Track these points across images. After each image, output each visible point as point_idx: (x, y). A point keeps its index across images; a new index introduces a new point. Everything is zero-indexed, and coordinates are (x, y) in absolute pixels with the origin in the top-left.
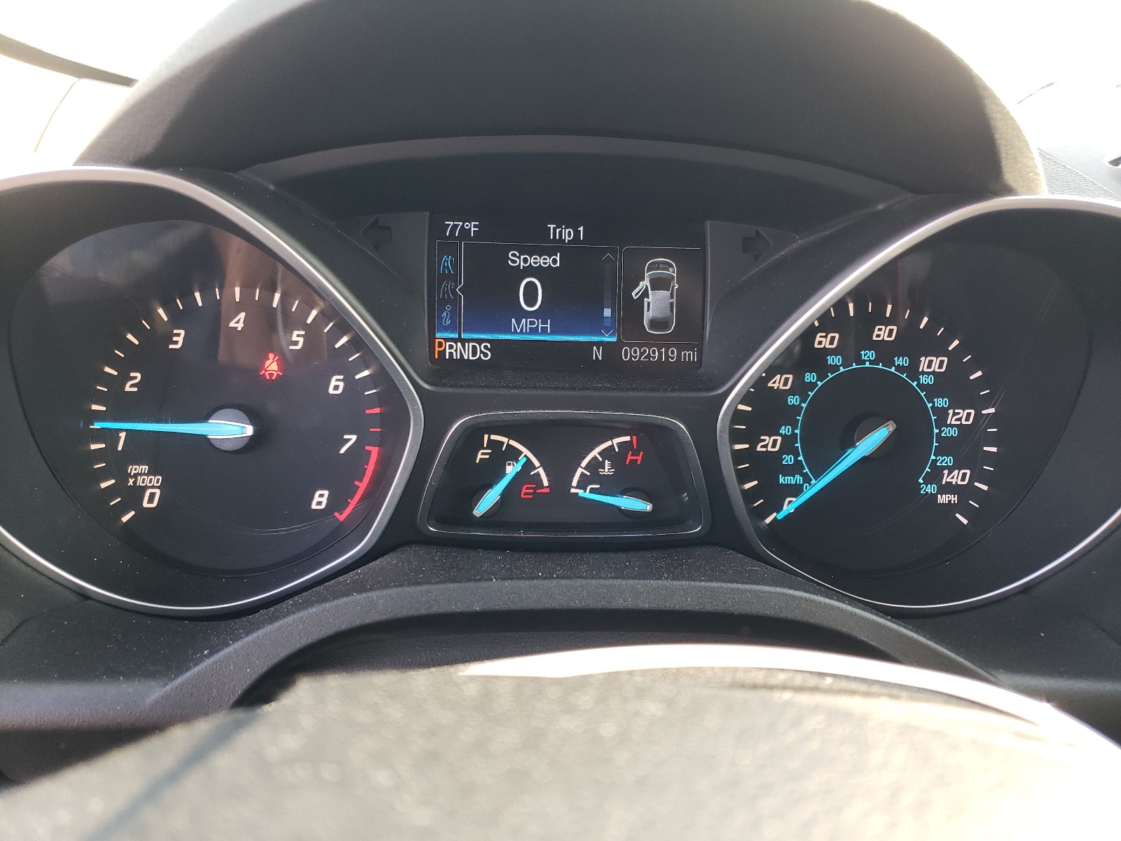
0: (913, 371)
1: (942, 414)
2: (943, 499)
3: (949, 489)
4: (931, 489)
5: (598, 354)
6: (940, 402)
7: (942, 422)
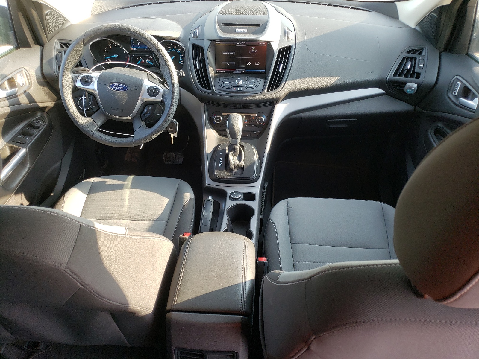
0: (178, 51)
1: (181, 55)
2: (182, 64)
3: (182, 63)
4: (180, 63)
5: (146, 49)
6: (181, 54)
7: (181, 56)
